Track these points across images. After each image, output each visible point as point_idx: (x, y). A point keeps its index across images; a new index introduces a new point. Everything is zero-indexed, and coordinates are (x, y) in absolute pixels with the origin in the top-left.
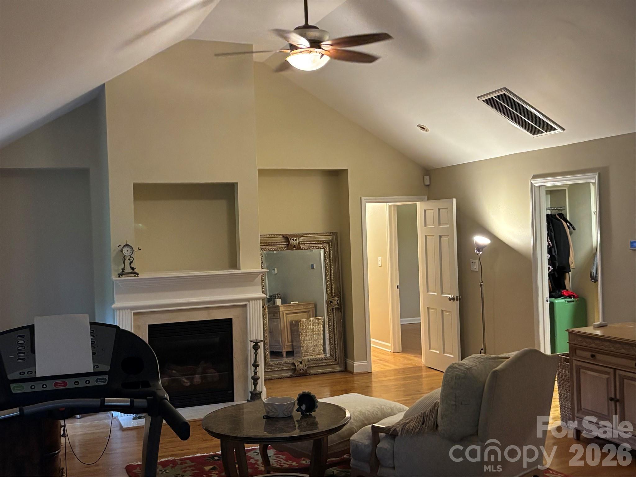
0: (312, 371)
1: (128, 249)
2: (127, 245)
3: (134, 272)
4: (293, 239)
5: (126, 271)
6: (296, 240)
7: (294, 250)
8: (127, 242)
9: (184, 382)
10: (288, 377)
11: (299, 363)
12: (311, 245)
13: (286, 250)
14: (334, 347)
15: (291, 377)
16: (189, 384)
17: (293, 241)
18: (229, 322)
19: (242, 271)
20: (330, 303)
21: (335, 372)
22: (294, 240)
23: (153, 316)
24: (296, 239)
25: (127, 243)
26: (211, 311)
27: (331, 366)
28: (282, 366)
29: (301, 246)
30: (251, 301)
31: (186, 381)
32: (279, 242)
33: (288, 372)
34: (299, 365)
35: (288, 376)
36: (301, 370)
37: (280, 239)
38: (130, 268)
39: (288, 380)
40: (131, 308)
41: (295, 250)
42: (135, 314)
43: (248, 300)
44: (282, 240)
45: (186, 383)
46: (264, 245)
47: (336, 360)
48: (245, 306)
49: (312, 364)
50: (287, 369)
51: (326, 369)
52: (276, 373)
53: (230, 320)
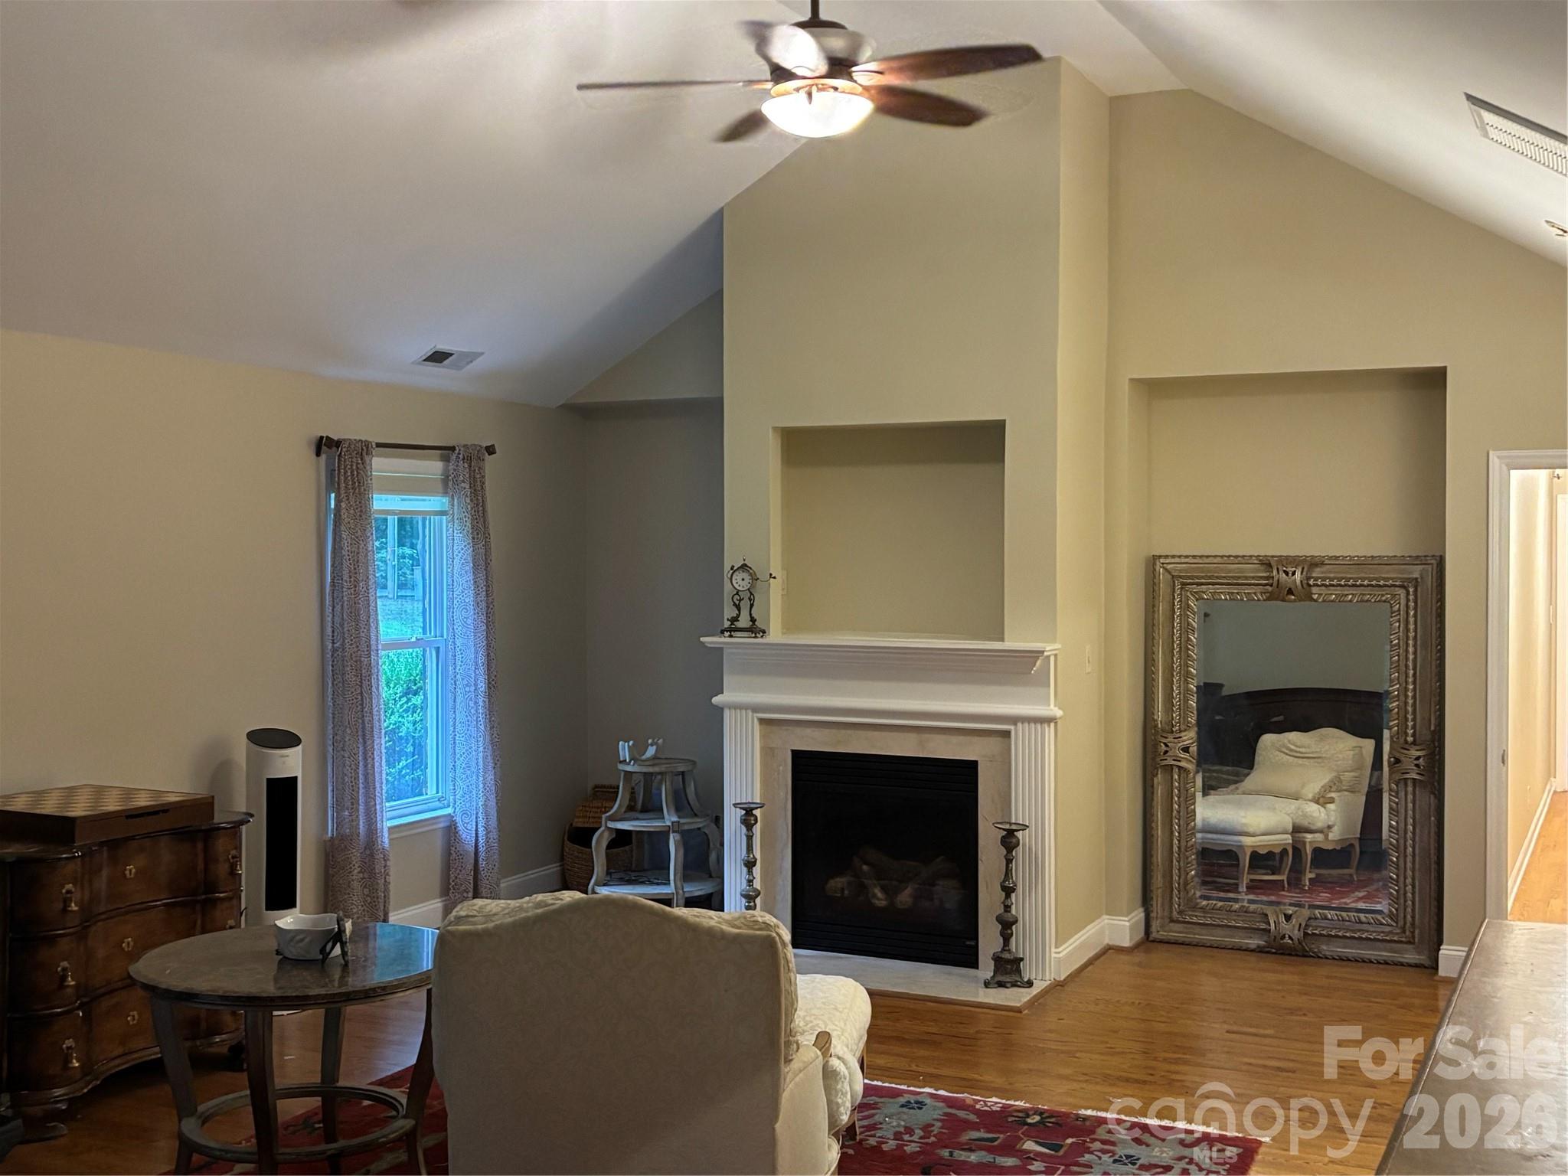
0: (1325, 948)
1: (745, 575)
2: (744, 567)
3: (754, 630)
4: (1285, 571)
5: (740, 624)
6: (1294, 573)
7: (1290, 601)
8: (744, 560)
9: (874, 896)
10: (1253, 951)
11: (1282, 919)
12: (1348, 590)
13: (1264, 600)
14: (1402, 892)
15: (1260, 952)
16: (884, 903)
17: (1284, 575)
18: (968, 770)
19: (1008, 645)
20: (1395, 764)
21: (1402, 964)
22: (1287, 573)
23: (799, 731)
24: (1294, 569)
25: (746, 562)
26: (926, 736)
27: (1388, 945)
28: (1235, 916)
29: (1315, 590)
30: (1020, 725)
31: (880, 895)
32: (1246, 578)
33: (1252, 935)
34: (1279, 923)
35: (1253, 947)
36: (1283, 937)
37: (1251, 570)
38: (749, 619)
39: (1253, 958)
40: (756, 709)
41: (1295, 601)
42: (762, 721)
43: (1015, 720)
44: (1258, 571)
45: (878, 899)
46: (1202, 584)
47: (1404, 932)
48: (1006, 734)
49: (1324, 928)
50: (1246, 928)
51: (1373, 950)
52: (1219, 931)
53: (974, 765)
